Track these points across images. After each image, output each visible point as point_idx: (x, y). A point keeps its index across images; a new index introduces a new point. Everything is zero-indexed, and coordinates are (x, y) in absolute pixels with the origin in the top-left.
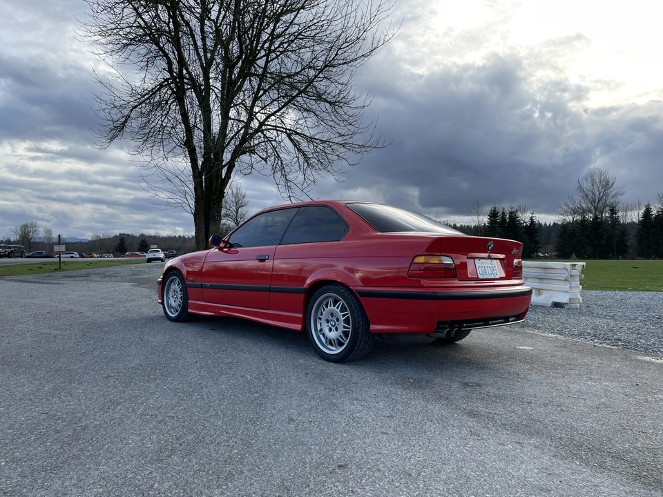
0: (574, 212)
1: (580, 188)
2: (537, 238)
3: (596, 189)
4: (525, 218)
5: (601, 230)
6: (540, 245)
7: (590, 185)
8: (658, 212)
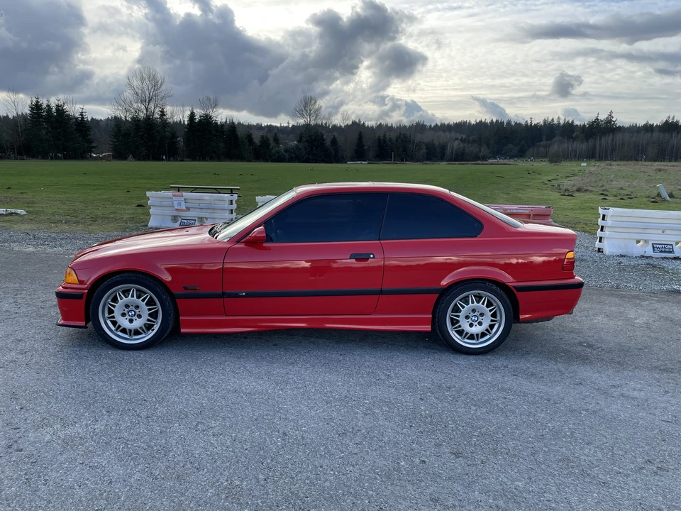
0: (126, 109)
1: (130, 85)
4: (74, 111)
5: (154, 131)
6: (94, 145)
7: (139, 82)
8: (201, 117)
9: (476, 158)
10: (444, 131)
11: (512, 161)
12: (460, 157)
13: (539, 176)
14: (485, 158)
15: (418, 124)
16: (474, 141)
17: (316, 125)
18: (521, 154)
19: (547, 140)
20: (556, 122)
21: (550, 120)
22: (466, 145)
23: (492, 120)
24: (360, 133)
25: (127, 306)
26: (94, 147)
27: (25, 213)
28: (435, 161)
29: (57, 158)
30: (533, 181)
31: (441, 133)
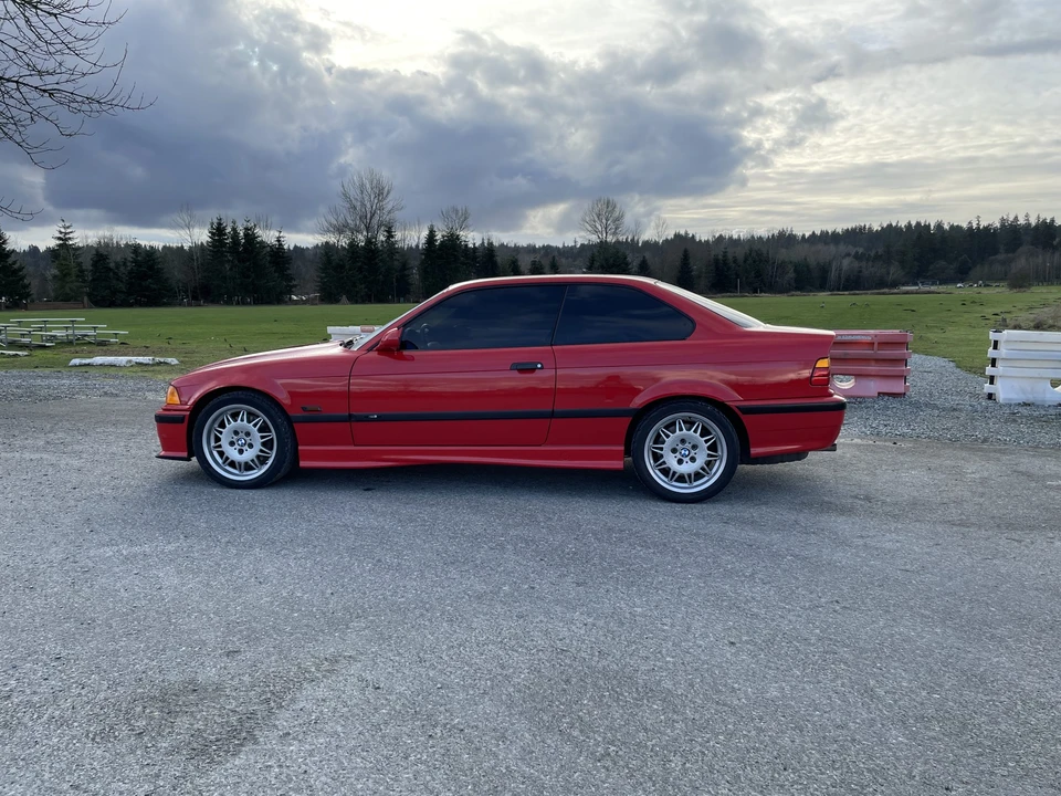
0: (340, 230)
1: (345, 195)
2: (289, 272)
3: (366, 198)
4: (268, 236)
5: (377, 260)
6: (294, 283)
7: (358, 192)
8: (443, 236)
9: (881, 284)
10: (826, 243)
11: (942, 288)
12: (853, 283)
13: (980, 308)
14: (894, 284)
15: (782, 234)
16: (877, 257)
17: (618, 242)
18: (962, 275)
19: (1007, 251)
20: (1022, 221)
21: (1011, 219)
22: (864, 264)
23: (909, 223)
24: (686, 251)
25: (236, 433)
26: (295, 286)
27: (177, 362)
28: (811, 291)
29: (244, 303)
30: (966, 316)
31: (820, 247)
